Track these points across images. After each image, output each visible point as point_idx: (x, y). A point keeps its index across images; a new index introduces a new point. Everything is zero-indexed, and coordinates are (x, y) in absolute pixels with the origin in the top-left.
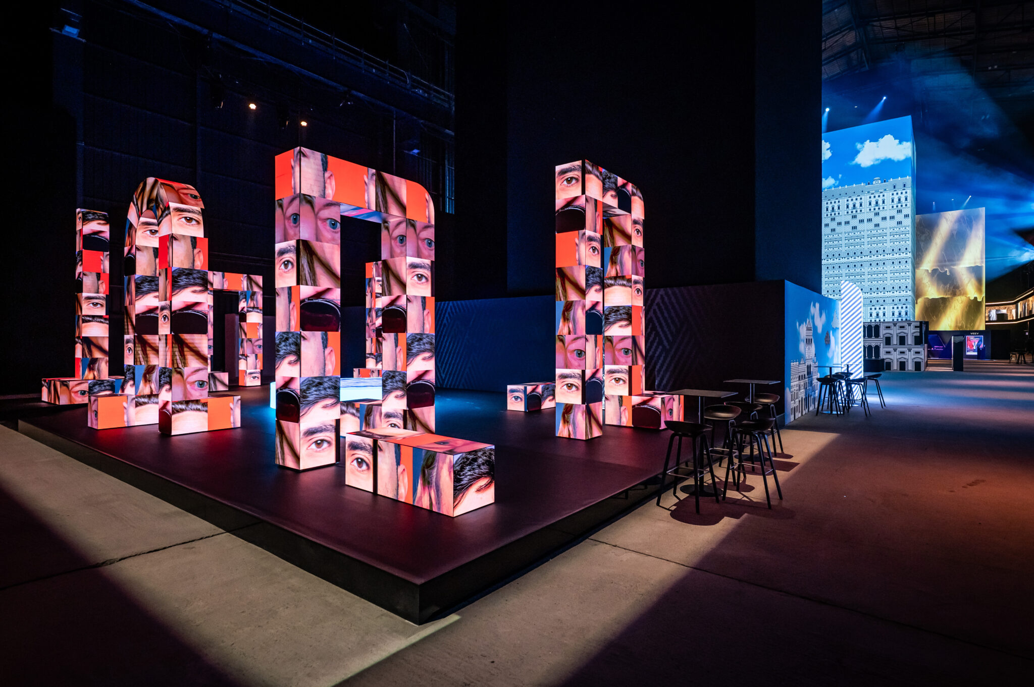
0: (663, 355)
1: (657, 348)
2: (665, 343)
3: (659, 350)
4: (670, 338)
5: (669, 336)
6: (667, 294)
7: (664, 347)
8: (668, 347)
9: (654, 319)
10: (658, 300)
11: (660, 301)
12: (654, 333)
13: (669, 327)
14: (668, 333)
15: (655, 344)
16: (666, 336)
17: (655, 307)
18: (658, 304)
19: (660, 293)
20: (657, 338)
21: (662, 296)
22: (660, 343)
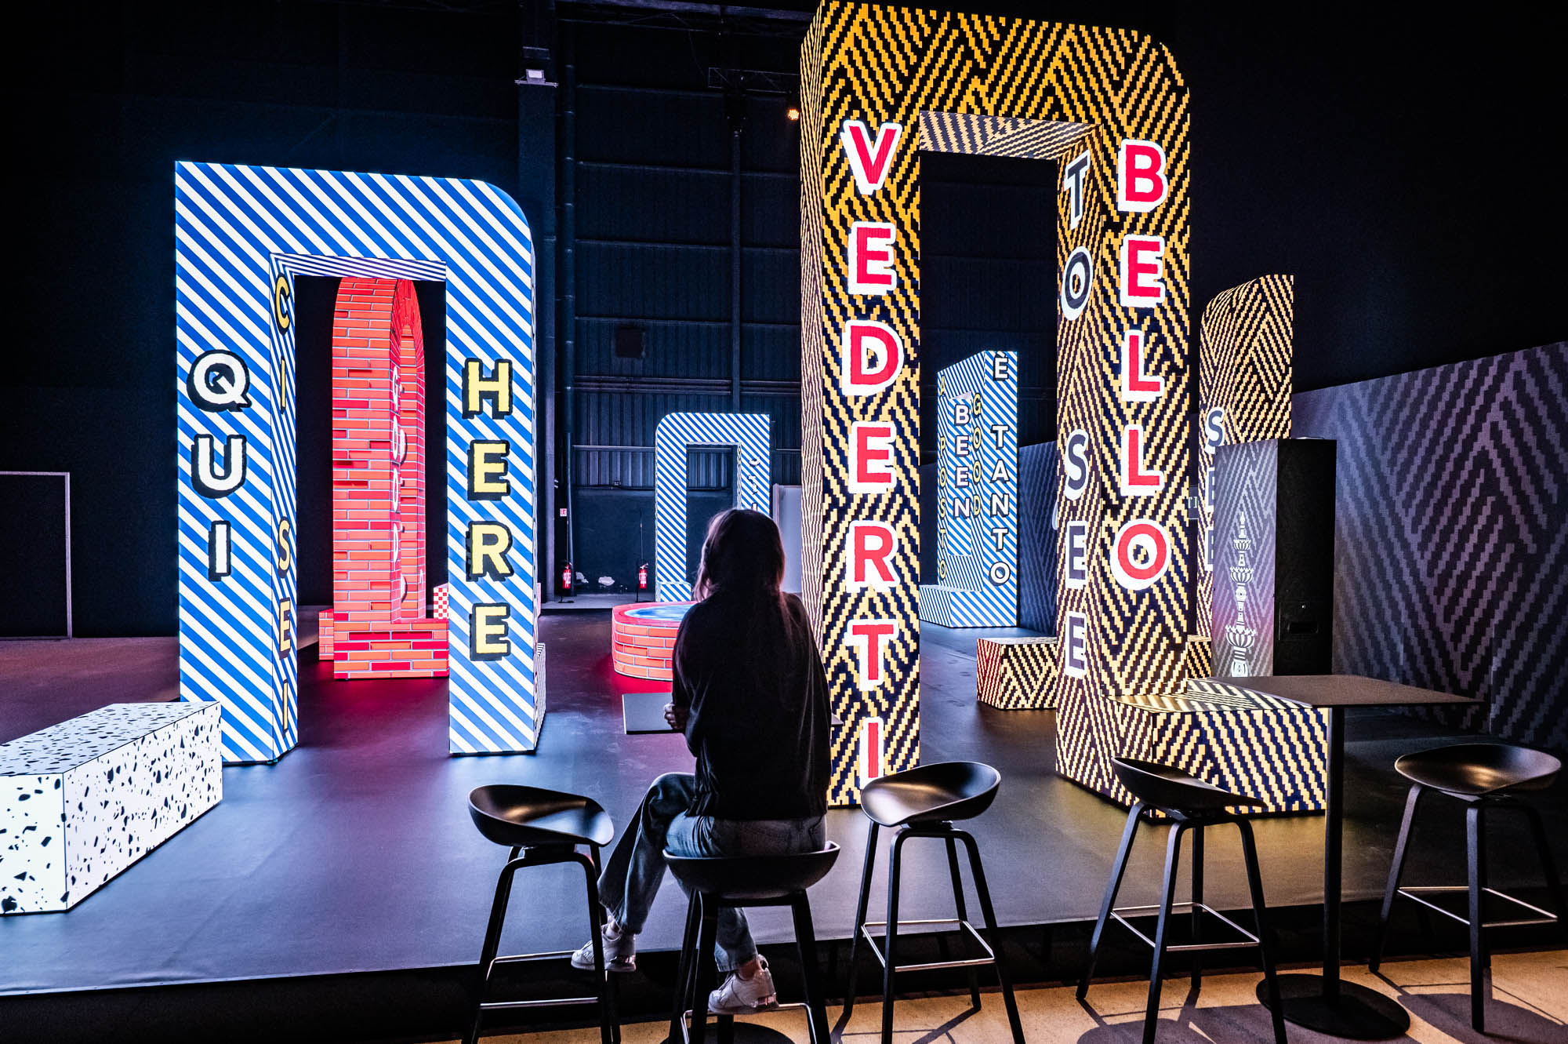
0: (1518, 575)
1: (1499, 549)
2: (1525, 535)
3: (1505, 557)
4: (1543, 520)
5: (1538, 510)
6: (1534, 368)
7: (1521, 548)
8: (1532, 549)
9: (1493, 454)
10: (1507, 390)
11: (1513, 396)
12: (1490, 499)
13: (1537, 480)
14: (1534, 500)
15: (1494, 538)
16: (1527, 508)
17: (1495, 414)
18: (1506, 406)
19: (1513, 367)
20: (1501, 518)
21: (1518, 374)
22: (1510, 533)
